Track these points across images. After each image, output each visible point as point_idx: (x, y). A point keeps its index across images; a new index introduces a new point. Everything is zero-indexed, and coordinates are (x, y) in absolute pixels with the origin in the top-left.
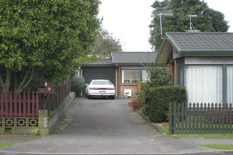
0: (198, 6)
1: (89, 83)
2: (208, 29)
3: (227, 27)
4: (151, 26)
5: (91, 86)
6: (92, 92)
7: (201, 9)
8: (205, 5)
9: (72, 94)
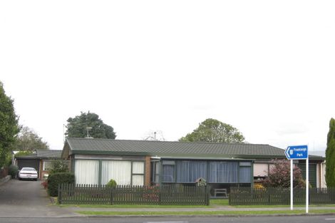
0: (97, 122)
1: (21, 169)
2: (103, 137)
3: (115, 136)
4: (66, 134)
5: (22, 171)
6: (22, 176)
7: (98, 124)
8: (101, 122)
9: (8, 177)
